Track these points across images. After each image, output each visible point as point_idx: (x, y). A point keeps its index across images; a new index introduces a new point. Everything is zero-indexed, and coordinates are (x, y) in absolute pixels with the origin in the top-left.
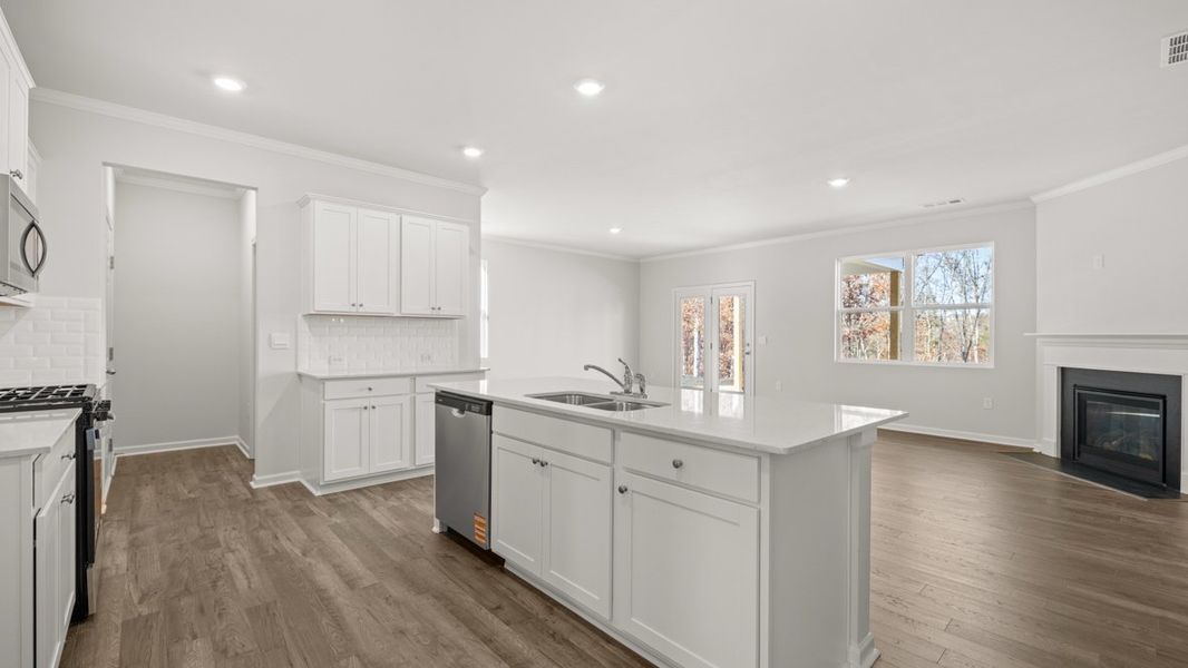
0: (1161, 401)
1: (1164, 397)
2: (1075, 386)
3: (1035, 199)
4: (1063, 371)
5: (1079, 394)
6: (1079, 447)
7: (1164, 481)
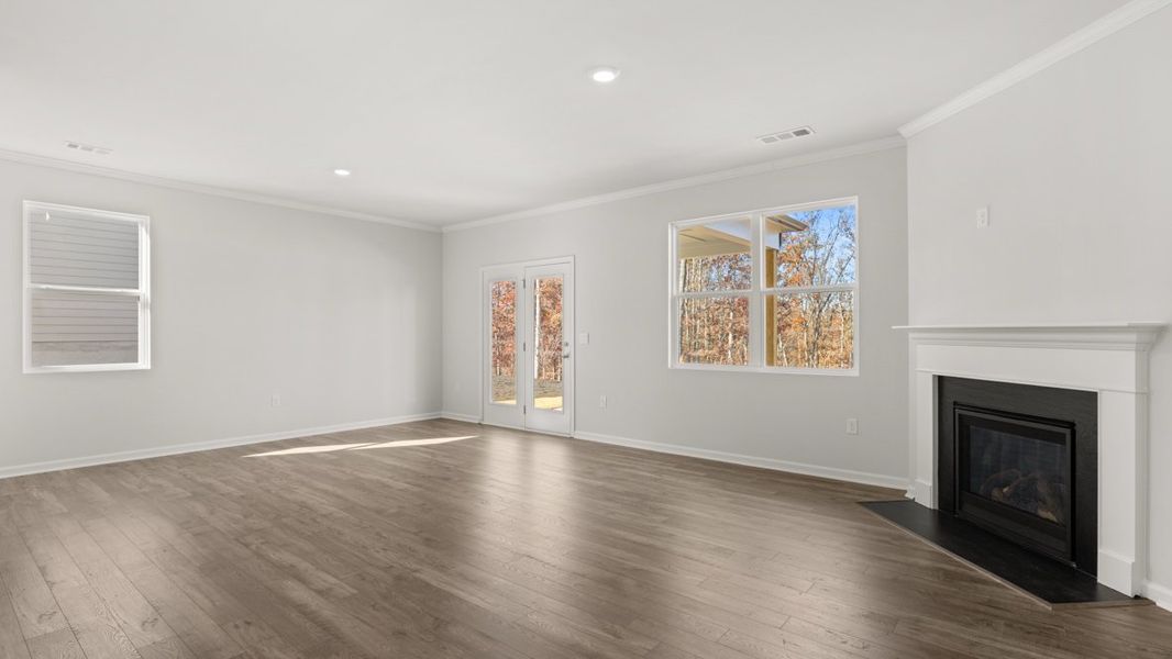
0: (1068, 432)
1: (1071, 425)
2: (955, 403)
3: (904, 131)
4: (941, 381)
5: (960, 415)
6: (960, 494)
7: (1073, 560)
